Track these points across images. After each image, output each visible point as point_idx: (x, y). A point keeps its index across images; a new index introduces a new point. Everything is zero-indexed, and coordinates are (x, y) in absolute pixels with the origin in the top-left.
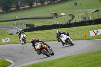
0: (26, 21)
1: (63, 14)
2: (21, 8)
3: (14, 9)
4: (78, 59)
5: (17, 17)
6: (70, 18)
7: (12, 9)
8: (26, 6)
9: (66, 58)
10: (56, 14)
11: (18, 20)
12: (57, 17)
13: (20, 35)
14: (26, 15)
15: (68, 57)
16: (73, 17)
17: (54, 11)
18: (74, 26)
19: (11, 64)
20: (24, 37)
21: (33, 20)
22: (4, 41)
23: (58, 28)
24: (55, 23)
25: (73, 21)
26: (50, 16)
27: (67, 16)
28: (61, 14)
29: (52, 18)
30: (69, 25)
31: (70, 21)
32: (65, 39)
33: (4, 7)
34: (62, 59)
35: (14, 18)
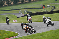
0: (27, 10)
1: (49, 6)
2: (24, 2)
3: (20, 3)
4: (57, 32)
5: (22, 7)
6: (53, 8)
7: (19, 3)
8: (27, 1)
9: (50, 31)
10: (44, 6)
11: (22, 9)
12: (45, 8)
13: (28, 17)
14: (27, 6)
15: (51, 31)
16: (55, 8)
17: (43, 4)
18: (55, 13)
19: (18, 34)
20: (30, 19)
21: (31, 9)
22: (14, 21)
23: (46, 14)
24: (44, 11)
25: (55, 10)
26: (41, 7)
27: (51, 7)
28: (48, 6)
29: (42, 8)
30: (52, 12)
31: (53, 10)
32: (48, 21)
33: (14, 2)
34: (48, 32)
35: (20, 8)
